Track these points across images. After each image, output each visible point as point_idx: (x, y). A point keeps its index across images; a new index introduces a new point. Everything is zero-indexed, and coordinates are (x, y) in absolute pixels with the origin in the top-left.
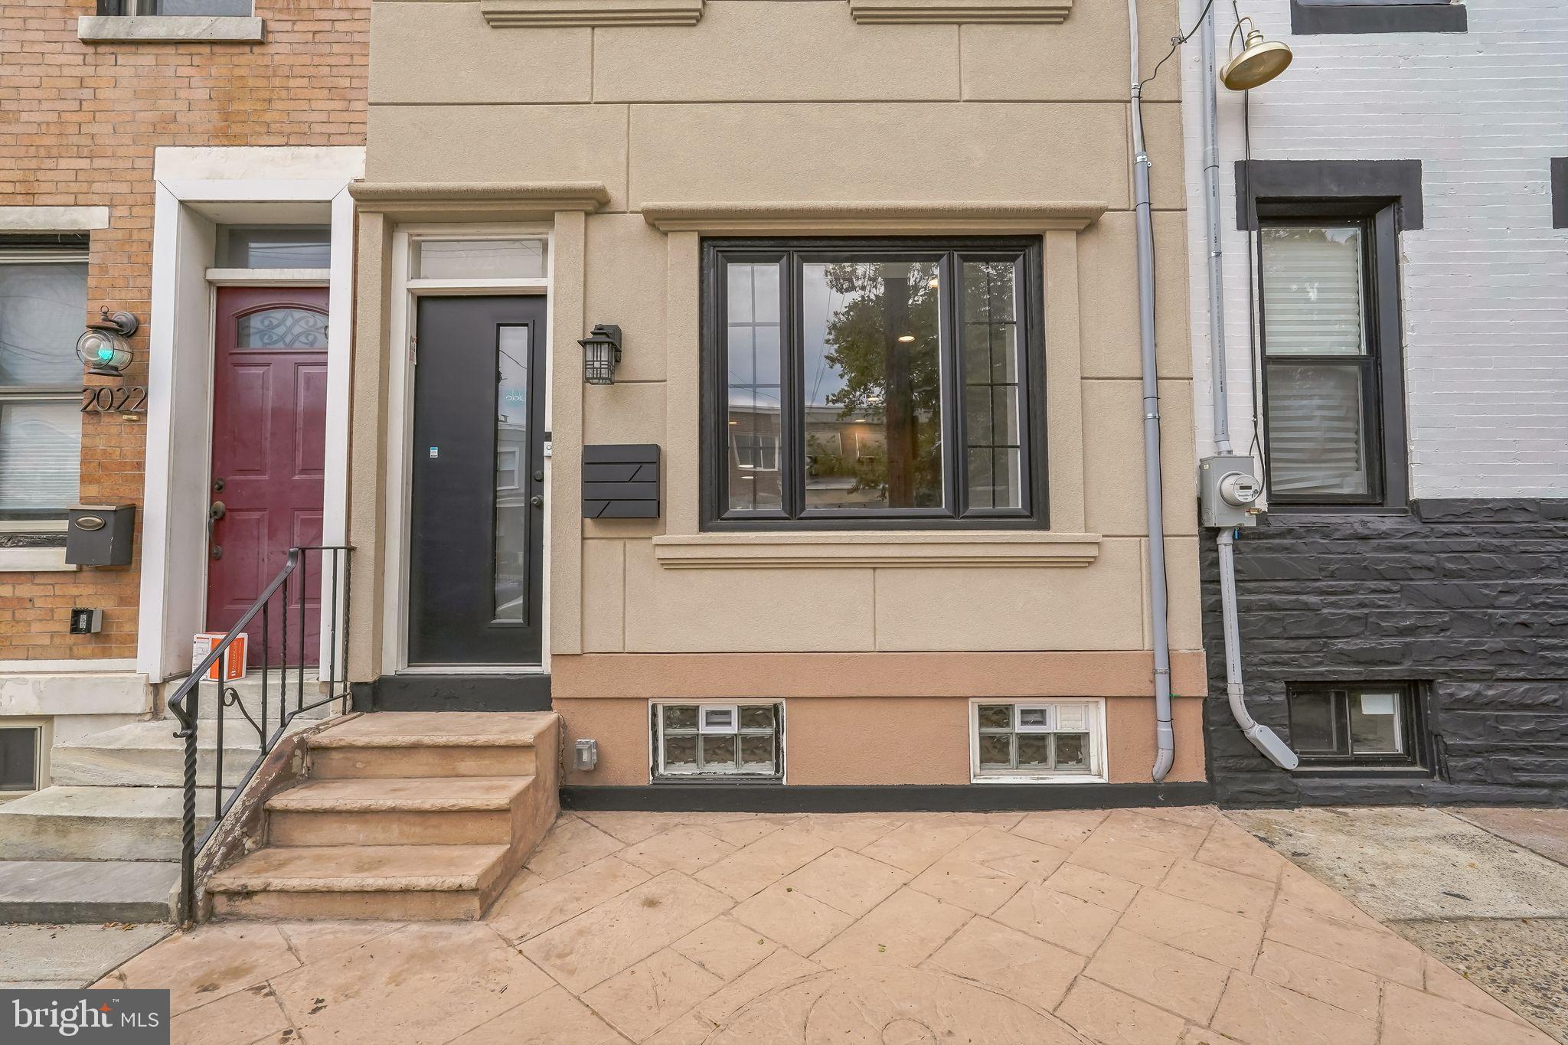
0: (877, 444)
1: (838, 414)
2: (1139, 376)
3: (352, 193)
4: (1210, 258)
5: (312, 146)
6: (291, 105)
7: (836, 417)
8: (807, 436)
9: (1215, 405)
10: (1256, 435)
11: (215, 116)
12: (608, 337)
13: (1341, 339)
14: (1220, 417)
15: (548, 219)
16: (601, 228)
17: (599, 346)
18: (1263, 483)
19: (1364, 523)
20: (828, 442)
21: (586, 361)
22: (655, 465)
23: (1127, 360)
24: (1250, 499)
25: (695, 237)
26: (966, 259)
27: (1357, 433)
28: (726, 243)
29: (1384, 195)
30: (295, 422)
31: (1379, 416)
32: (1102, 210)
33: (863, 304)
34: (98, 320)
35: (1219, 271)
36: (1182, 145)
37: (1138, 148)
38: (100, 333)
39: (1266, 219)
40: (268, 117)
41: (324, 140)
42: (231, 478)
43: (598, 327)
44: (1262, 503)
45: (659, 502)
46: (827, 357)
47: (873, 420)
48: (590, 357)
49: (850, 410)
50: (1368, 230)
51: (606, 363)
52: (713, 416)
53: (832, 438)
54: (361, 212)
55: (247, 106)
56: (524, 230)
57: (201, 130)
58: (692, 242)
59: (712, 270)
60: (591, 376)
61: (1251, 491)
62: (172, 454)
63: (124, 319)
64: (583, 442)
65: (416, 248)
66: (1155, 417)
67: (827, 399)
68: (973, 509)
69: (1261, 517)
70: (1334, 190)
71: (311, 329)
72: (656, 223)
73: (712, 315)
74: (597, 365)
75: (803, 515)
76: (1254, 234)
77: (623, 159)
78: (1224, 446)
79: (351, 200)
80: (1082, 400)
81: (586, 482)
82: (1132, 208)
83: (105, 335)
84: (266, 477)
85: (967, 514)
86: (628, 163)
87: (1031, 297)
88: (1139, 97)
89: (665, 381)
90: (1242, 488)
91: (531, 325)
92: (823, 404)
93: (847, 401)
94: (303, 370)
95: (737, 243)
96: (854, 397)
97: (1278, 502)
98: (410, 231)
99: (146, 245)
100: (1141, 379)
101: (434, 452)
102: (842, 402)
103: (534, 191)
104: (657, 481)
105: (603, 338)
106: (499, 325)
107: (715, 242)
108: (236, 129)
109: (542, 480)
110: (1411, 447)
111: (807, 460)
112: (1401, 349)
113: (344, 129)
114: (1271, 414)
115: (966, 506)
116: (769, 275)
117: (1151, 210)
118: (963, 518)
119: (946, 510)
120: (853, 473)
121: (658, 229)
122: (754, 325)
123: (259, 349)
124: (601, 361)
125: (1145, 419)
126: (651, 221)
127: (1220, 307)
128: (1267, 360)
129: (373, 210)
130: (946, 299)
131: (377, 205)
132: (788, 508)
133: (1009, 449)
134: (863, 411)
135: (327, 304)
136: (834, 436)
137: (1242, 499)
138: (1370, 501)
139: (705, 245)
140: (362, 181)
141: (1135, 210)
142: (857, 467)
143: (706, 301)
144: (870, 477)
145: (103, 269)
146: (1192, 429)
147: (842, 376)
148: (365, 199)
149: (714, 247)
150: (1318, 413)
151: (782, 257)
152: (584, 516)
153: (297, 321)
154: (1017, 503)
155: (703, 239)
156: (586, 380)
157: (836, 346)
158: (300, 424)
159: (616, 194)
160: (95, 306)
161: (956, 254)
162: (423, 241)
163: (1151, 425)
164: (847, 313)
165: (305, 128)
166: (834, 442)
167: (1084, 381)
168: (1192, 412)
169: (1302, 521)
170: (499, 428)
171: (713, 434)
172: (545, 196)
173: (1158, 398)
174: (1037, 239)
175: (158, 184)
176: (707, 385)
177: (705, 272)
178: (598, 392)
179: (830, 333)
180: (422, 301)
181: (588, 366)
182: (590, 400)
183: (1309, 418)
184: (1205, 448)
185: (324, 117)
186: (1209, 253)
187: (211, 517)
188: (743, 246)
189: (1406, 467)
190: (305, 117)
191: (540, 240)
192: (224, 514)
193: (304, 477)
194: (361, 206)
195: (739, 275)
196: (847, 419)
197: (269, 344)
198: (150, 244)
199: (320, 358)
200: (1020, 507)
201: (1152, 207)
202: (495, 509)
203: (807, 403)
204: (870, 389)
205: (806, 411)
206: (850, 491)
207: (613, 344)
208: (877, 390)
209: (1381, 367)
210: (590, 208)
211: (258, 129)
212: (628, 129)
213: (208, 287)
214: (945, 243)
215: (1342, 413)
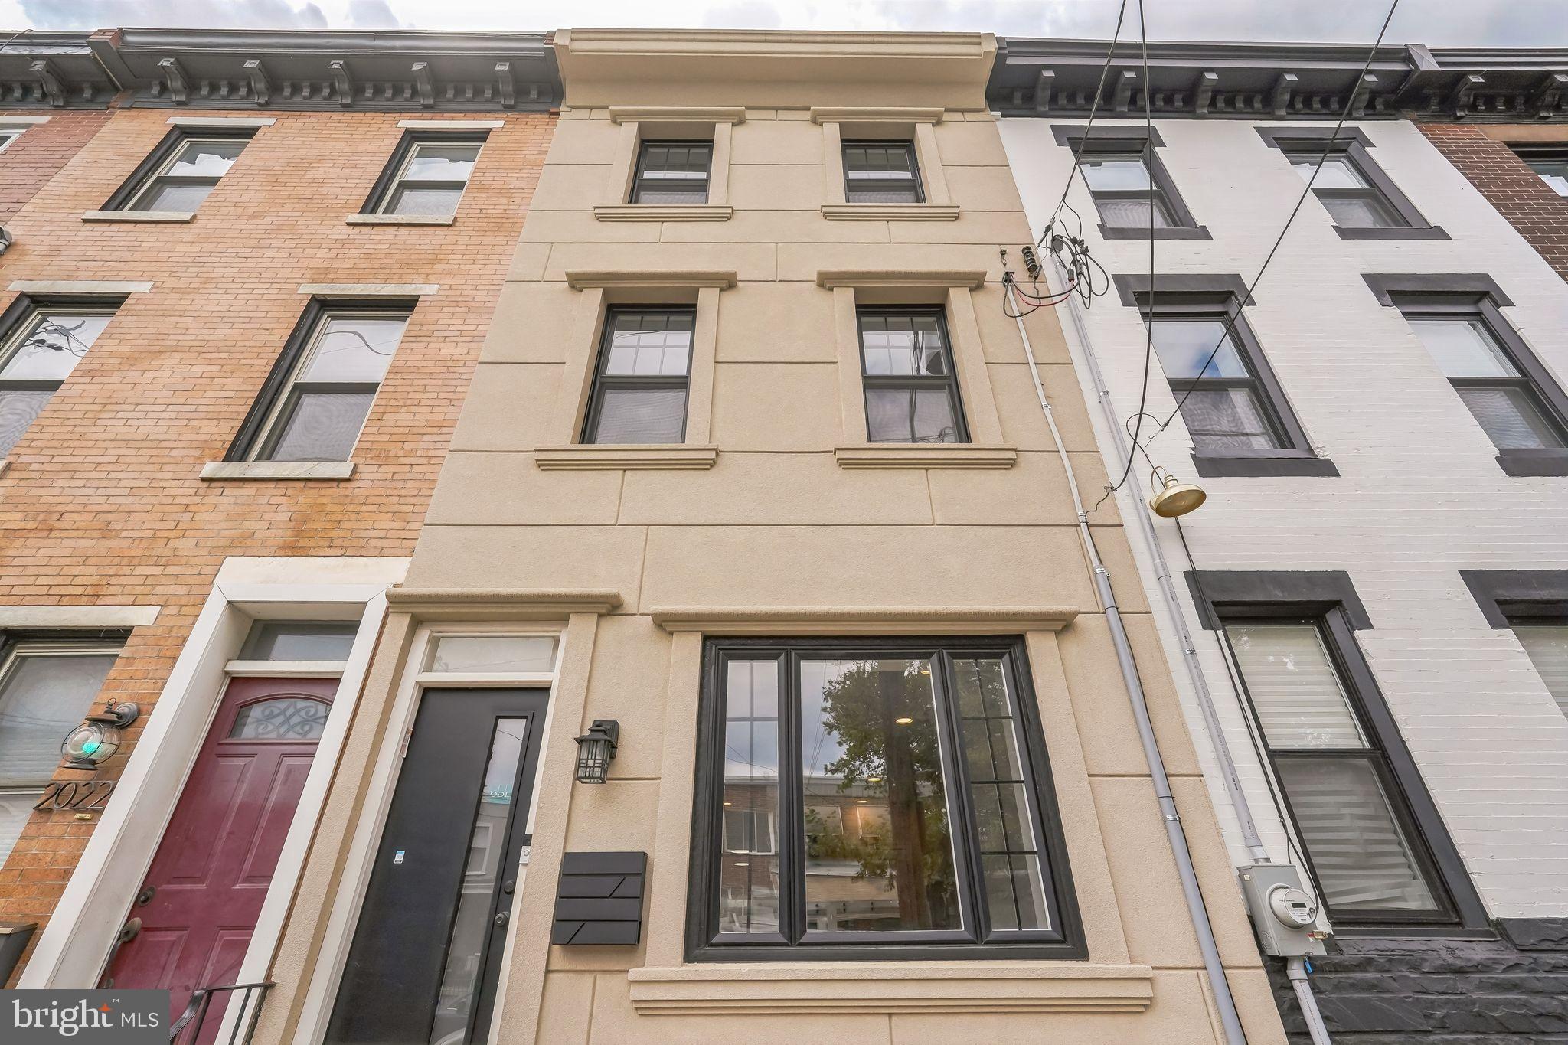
0: (881, 820)
1: (838, 785)
2: (1147, 772)
3: (388, 596)
4: (1185, 655)
5: (364, 557)
6: (357, 525)
7: (836, 788)
8: (806, 810)
9: (1234, 804)
10: (1289, 838)
11: (289, 532)
12: (606, 733)
13: (1337, 731)
14: (1245, 820)
15: (563, 619)
16: (612, 629)
17: (595, 744)
18: (1316, 896)
19: (1452, 950)
20: (829, 817)
21: (580, 759)
22: (639, 877)
23: (1131, 758)
24: (1308, 921)
25: (699, 637)
26: (954, 656)
27: (1396, 832)
28: (727, 642)
29: (1326, 599)
30: (259, 819)
31: (1412, 815)
32: (1075, 614)
33: (858, 675)
34: (100, 713)
35: (1198, 666)
36: (1133, 558)
37: (1095, 562)
38: (95, 725)
39: (1226, 619)
40: (333, 534)
41: (377, 552)
42: (165, 887)
43: (597, 723)
44: (1324, 925)
45: (640, 923)
46: (824, 723)
47: (875, 793)
48: (584, 756)
49: (850, 780)
50: (1324, 629)
51: (600, 761)
52: (707, 818)
53: (833, 813)
54: (391, 612)
55: (318, 526)
56: (539, 628)
57: (271, 544)
58: (694, 642)
59: (713, 667)
60: (583, 775)
61: (1306, 910)
62: (109, 861)
63: (126, 710)
64: (565, 847)
65: (434, 643)
66: (1175, 819)
67: (826, 769)
68: (998, 931)
69: (1329, 942)
70: (1279, 596)
71: (310, 719)
72: (663, 624)
73: (711, 710)
74: (591, 763)
75: (804, 939)
76: (1220, 633)
77: (638, 569)
78: (1259, 853)
79: (386, 602)
80: (1094, 799)
81: (562, 897)
82: (1102, 611)
83: (99, 728)
84: (203, 886)
85: (991, 937)
86: (642, 573)
87: (1022, 691)
88: (1086, 522)
89: (659, 778)
90: (1295, 905)
91: (530, 718)
92: (821, 774)
93: (847, 770)
94: (288, 761)
95: (738, 641)
96: (854, 766)
97: (1342, 919)
98: (433, 629)
99: (180, 641)
100: (1151, 776)
101: (399, 857)
102: (841, 771)
103: (553, 596)
104: (640, 898)
105: (600, 736)
106: (498, 717)
107: (717, 641)
108: (302, 543)
109: (511, 893)
110: (1463, 854)
111: (806, 840)
112: (1403, 743)
113: (397, 543)
114: (1296, 811)
115: (989, 928)
116: (768, 672)
117: (1119, 613)
118: (987, 943)
119: (966, 933)
120: (855, 855)
121: (665, 629)
122: (752, 719)
123: (250, 739)
124: (595, 759)
125: (1165, 822)
126: (657, 622)
127: (1209, 701)
128: (1273, 754)
129: (403, 610)
130: (940, 685)
131: (408, 607)
132: (786, 930)
133: (1027, 856)
134: (864, 783)
135: (334, 695)
136: (835, 812)
137: (1299, 920)
138: (1445, 919)
139: (708, 643)
140: (400, 586)
141: (1104, 613)
142: (861, 848)
143: (705, 696)
144: (876, 861)
145: (130, 661)
146: (1219, 832)
147: (840, 744)
148: (397, 602)
149: (716, 645)
150: (1345, 811)
151: (780, 655)
152: (553, 942)
153: (298, 711)
154: (1046, 925)
155: (706, 639)
156: (577, 778)
157: (833, 714)
158: (263, 823)
159: (629, 599)
160: (105, 698)
161: (945, 652)
162: (443, 637)
163: (1173, 827)
164: (844, 682)
165: (363, 543)
166: (834, 817)
167: (1091, 778)
168: (1213, 814)
169: (1379, 948)
170: (482, 800)
171: (706, 838)
172: (564, 600)
173: (1173, 798)
174: (1020, 638)
175: (215, 588)
176: (702, 783)
177: (706, 668)
178: (587, 791)
179: (826, 700)
180: (427, 692)
181: (582, 765)
182: (579, 799)
183: (1340, 817)
184: (1240, 857)
185: (382, 534)
186: (1184, 651)
187: (119, 938)
188: (743, 645)
189: (1467, 877)
190: (365, 534)
191: (553, 637)
192: (136, 934)
193: (246, 886)
194: (393, 607)
195: (739, 672)
196: (847, 792)
197: (263, 734)
198: (185, 639)
199: (308, 749)
200: (1050, 929)
201: (1120, 610)
202: (459, 895)
203: (806, 773)
204: (870, 758)
205: (804, 782)
206: (854, 879)
207: (609, 741)
208: (877, 761)
209: (1391, 761)
210: (604, 611)
211: (322, 543)
212: (646, 545)
213: (223, 677)
214: (934, 642)
215: (1370, 811)
